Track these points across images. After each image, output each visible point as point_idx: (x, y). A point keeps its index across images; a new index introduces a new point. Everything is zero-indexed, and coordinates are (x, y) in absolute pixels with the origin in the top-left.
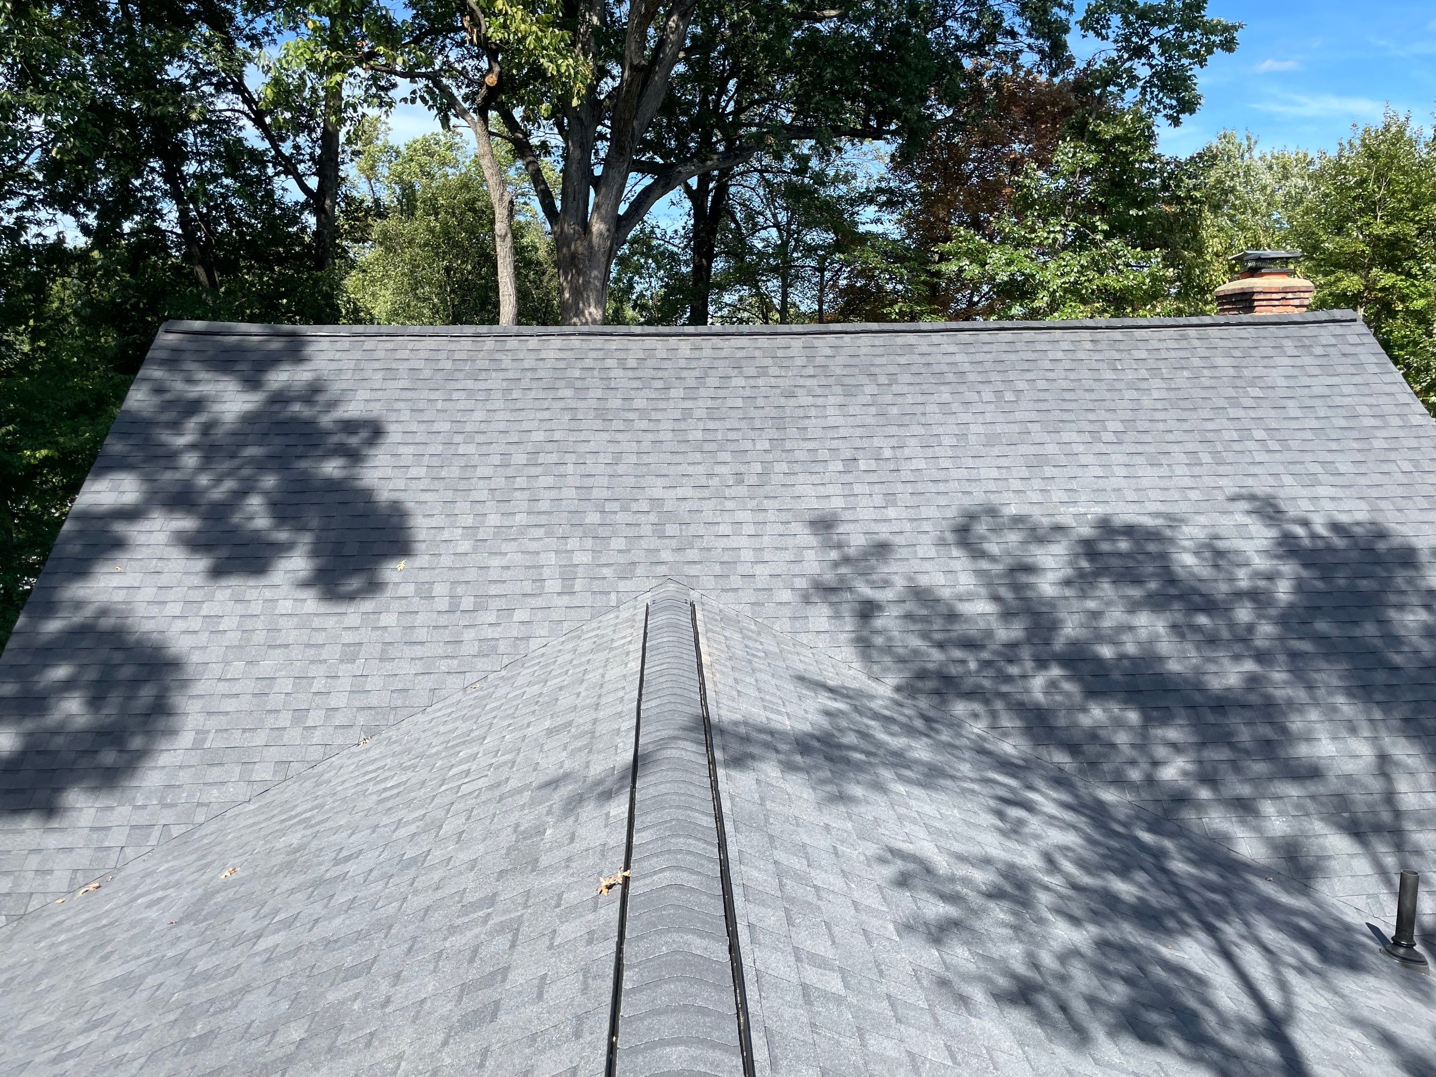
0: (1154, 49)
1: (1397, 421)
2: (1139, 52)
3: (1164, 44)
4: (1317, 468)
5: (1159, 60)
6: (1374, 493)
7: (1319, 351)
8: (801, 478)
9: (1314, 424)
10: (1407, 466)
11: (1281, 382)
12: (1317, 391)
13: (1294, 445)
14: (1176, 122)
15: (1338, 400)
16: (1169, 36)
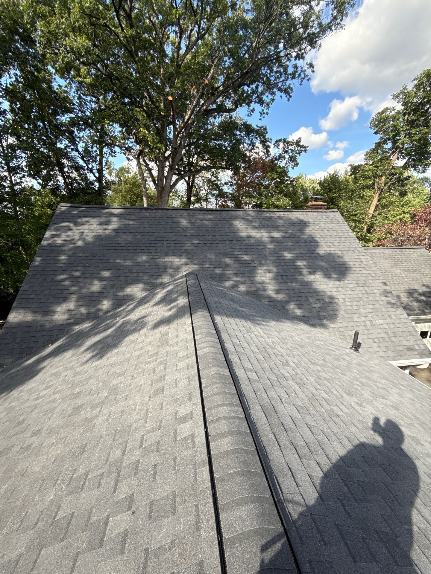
0: (290, 151)
1: (346, 234)
2: (286, 152)
3: (292, 150)
4: (330, 244)
5: (291, 154)
6: (342, 249)
7: (330, 218)
8: (220, 245)
9: (330, 234)
10: (349, 244)
11: (323, 225)
12: (330, 227)
13: (326, 239)
14: (293, 168)
15: (334, 229)
16: (293, 149)
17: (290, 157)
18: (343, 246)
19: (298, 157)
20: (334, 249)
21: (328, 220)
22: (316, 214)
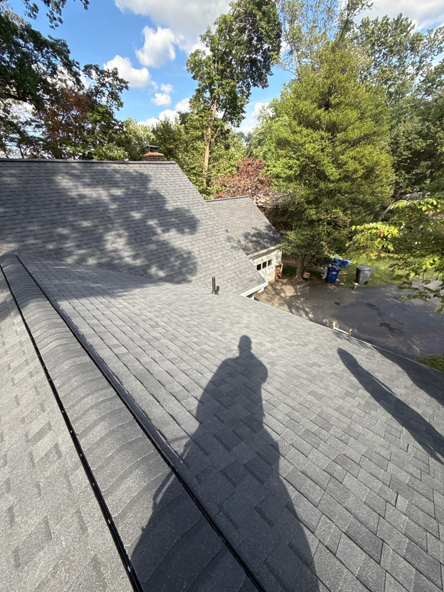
1: (188, 187)
2: (103, 85)
3: (110, 84)
4: (176, 199)
5: (110, 89)
6: (188, 203)
7: (170, 171)
9: (173, 188)
10: (192, 197)
11: (164, 178)
12: (172, 180)
13: (171, 193)
14: (118, 109)
15: (177, 183)
16: (111, 82)
17: (109, 93)
18: (188, 200)
19: (120, 94)
20: (180, 204)
21: (168, 173)
22: (155, 166)
